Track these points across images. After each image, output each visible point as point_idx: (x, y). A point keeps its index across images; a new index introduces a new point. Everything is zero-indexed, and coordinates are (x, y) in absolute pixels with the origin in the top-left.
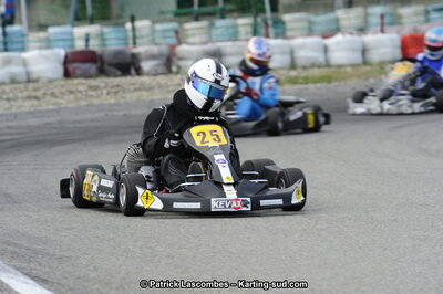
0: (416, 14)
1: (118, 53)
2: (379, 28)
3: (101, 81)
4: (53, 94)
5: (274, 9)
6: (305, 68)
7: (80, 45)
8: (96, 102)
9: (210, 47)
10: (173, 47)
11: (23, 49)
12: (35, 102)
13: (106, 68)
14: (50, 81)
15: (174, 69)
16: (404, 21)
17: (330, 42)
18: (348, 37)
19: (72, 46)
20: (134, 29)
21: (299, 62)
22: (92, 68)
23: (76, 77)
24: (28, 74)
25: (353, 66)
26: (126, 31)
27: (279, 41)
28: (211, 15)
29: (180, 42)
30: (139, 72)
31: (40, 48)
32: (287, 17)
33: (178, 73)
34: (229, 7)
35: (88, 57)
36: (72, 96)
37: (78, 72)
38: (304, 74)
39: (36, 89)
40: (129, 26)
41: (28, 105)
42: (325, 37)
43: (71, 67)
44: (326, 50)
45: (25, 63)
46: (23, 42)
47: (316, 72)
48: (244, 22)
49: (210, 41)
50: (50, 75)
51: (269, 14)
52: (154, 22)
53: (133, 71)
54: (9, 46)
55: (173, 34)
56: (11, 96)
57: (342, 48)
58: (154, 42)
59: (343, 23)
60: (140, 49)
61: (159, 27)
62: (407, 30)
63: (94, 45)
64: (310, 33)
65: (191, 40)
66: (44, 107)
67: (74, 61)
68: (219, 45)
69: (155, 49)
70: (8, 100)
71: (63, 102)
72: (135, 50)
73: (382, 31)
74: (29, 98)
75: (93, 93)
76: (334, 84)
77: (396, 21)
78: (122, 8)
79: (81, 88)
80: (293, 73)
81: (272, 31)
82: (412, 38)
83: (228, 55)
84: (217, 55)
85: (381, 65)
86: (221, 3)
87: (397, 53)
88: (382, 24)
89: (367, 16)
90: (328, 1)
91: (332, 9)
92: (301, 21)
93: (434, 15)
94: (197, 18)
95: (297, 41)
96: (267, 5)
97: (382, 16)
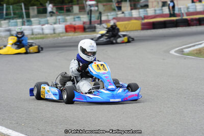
0: (71, 19)
5: (28, 16)
6: (36, 35)
9: (7, 28)
16: (68, 21)
17: (44, 27)
18: (49, 26)
25: (51, 34)
27: (28, 27)
28: (9, 19)
32: (32, 19)
34: (15, 16)
38: (36, 36)
42: (42, 25)
44: (42, 29)
47: (39, 36)
48: (19, 21)
49: (9, 26)
51: (25, 19)
57: (47, 29)
59: (50, 21)
62: (68, 23)
64: (39, 24)
65: (3, 26)
68: (10, 28)
73: (59, 24)
76: (44, 40)
77: (65, 21)
80: (32, 36)
81: (26, 24)
82: (69, 26)
83: (13, 31)
84: (9, 31)
85: (59, 34)
86: (12, 15)
87: (64, 30)
88: (59, 22)
89: (56, 19)
90: (45, 15)
91: (46, 17)
92: (36, 20)
93: (77, 19)
94: (5, 19)
95: (34, 27)
96: (25, 16)
97: (59, 19)
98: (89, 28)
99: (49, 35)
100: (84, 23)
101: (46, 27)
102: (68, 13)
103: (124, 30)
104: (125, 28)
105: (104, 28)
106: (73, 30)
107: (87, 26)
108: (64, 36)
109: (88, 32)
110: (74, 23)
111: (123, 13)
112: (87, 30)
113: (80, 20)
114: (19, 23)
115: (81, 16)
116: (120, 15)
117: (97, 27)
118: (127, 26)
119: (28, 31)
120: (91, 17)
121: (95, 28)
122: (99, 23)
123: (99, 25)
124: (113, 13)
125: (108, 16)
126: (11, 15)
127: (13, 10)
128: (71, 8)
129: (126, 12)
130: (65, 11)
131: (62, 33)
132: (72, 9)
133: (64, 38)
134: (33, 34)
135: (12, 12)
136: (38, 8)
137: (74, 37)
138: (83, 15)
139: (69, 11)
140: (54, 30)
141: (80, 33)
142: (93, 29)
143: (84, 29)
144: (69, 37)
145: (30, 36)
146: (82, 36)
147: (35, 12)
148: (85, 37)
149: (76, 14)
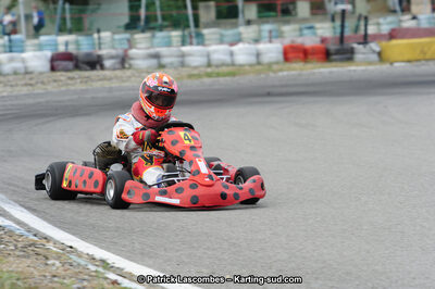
0: (295, 30)
1: (88, 55)
2: (267, 39)
3: (76, 74)
4: (43, 83)
5: (197, 25)
6: (217, 66)
7: (62, 49)
8: (72, 88)
9: (152, 51)
10: (126, 51)
11: (22, 51)
12: (30, 88)
13: (81, 65)
14: (41, 73)
15: (127, 66)
16: (286, 35)
17: (235, 48)
18: (247, 45)
19: (56, 49)
20: (99, 38)
21: (214, 62)
22: (70, 64)
23: (59, 70)
24: (26, 68)
25: (251, 65)
26: (93, 39)
27: (199, 48)
28: (153, 29)
29: (131, 47)
30: (102, 67)
31: (34, 50)
32: (205, 31)
33: (129, 68)
34: (166, 23)
35: (67, 57)
36: (55, 84)
37: (60, 67)
38: (217, 70)
39: (31, 79)
40: (96, 36)
41: (25, 90)
42: (232, 44)
43: (56, 63)
44: (232, 54)
45: (23, 61)
46: (22, 46)
47: (224, 69)
48: (176, 34)
49: (152, 47)
50: (41, 69)
51: (192, 29)
52: (114, 33)
53: (98, 67)
54: (14, 49)
55: (126, 42)
56: (13, 83)
57: (243, 53)
58: (113, 48)
59: (244, 36)
60: (104, 52)
61: (117, 37)
62: (287, 42)
63: (72, 49)
64: (221, 42)
65: (139, 46)
66: (36, 92)
67: (57, 60)
68: (158, 49)
69: (113, 52)
70: (12, 86)
71: (49, 88)
72: (100, 53)
73: (270, 42)
74: (26, 85)
75: (70, 82)
76: (236, 78)
77: (280, 35)
78: (91, 23)
79: (62, 78)
80: (209, 70)
81: (194, 41)
82: (291, 47)
83: (164, 56)
84: (157, 56)
85: (270, 65)
86: (160, 21)
87: (281, 57)
88: (270, 37)
89: (260, 32)
90: (234, 20)
91: (236, 26)
92: (215, 33)
93: (306, 32)
94: (143, 30)
95: (212, 48)
96: (192, 23)
97: (270, 32)
98: (338, 52)
99: (247, 68)
100: (323, 40)
101: (240, 50)
102: (287, 18)
103: (421, 57)
104: (423, 52)
105: (374, 52)
106: (301, 55)
107: (333, 47)
108: (281, 70)
109: (335, 60)
110: (299, 41)
111: (414, 18)
112: (334, 57)
113: (315, 34)
114: (174, 40)
115: (318, 25)
116: (407, 22)
117: (356, 51)
118: (426, 49)
119: (199, 59)
120: (343, 26)
121: (352, 51)
122: (361, 41)
123: (361, 46)
124: (391, 18)
125: (378, 24)
126: (156, 20)
127: (162, 10)
128: (291, 7)
129: (421, 17)
130: (279, 14)
131: (277, 63)
132: (295, 8)
133: (280, 74)
135: (159, 13)
136: (217, 6)
137: (304, 72)
138: (321, 21)
139: (287, 12)
140: (258, 55)
141: (319, 65)
142: (347, 54)
143: (326, 55)
144: (293, 72)
145: (202, 69)
146: (322, 70)
147: (213, 14)
148: (331, 72)
149: (304, 20)
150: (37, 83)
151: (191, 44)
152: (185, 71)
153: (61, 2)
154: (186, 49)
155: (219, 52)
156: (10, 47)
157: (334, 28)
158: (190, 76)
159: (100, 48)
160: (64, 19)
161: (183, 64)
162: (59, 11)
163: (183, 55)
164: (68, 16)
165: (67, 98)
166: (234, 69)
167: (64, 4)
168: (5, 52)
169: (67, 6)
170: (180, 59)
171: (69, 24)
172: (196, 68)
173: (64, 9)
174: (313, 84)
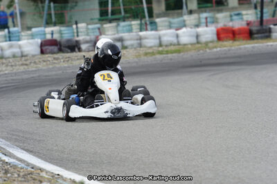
0: (226, 17)
1: (69, 41)
2: (205, 24)
3: (60, 55)
4: (35, 63)
5: (151, 15)
6: (166, 46)
7: (49, 37)
8: (57, 66)
9: (117, 36)
10: (97, 37)
11: (19, 40)
12: (26, 67)
13: (62, 48)
14: (34, 56)
16: (220, 21)
17: (180, 32)
18: (189, 29)
19: (45, 38)
20: (77, 28)
21: (164, 43)
22: (55, 48)
23: (47, 54)
24: (22, 52)
25: (191, 44)
26: (73, 29)
27: (153, 32)
28: (118, 20)
29: (101, 34)
30: (80, 50)
31: (28, 39)
32: (158, 20)
34: (128, 15)
35: (53, 43)
36: (45, 63)
37: (48, 51)
38: (166, 49)
39: (26, 60)
40: (74, 26)
41: (22, 68)
42: (177, 30)
43: (44, 48)
44: (177, 36)
45: (20, 47)
46: (19, 36)
47: (172, 48)
48: (135, 23)
49: (118, 32)
50: (34, 53)
51: (147, 18)
52: (88, 24)
53: (77, 50)
54: (12, 39)
55: (97, 30)
56: (13, 64)
57: (186, 35)
58: (88, 35)
59: (187, 22)
60: (81, 38)
61: (90, 27)
62: (220, 25)
63: (56, 36)
64: (170, 27)
65: (107, 33)
66: (30, 69)
67: (45, 45)
68: (122, 35)
69: (88, 38)
70: (12, 66)
71: (40, 66)
72: (77, 39)
73: (207, 26)
74: (22, 65)
75: (56, 61)
76: (182, 54)
77: (215, 21)
78: (71, 18)
79: (49, 59)
80: (160, 49)
81: (149, 27)
82: (223, 29)
83: (126, 40)
84: (120, 40)
85: (207, 43)
86: (123, 14)
87: (215, 37)
88: (207, 23)
89: (199, 18)
90: (180, 11)
91: (181, 15)
92: (165, 21)
93: (235, 17)
94: (110, 21)
95: (162, 32)
96: (146, 14)
97: (206, 18)
98: (258, 32)
99: (189, 46)
100: (248, 24)
101: (184, 32)
102: (220, 8)
106: (231, 35)
107: (254, 28)
108: (216, 47)
109: (257, 38)
110: (230, 24)
112: (256, 36)
113: (242, 19)
114: (134, 27)
115: (244, 12)
117: (273, 30)
119: (153, 41)
120: (262, 12)
121: (270, 31)
126: (120, 13)
127: (124, 5)
130: (214, 5)
131: (212, 42)
133: (215, 50)
134: (161, 45)
135: (122, 8)
137: (233, 48)
138: (247, 9)
139: (221, 3)
140: (197, 36)
141: (245, 42)
142: (266, 33)
143: (250, 34)
144: (225, 48)
145: (156, 48)
146: (246, 46)
147: (163, 7)
148: (253, 47)
149: (233, 9)
150: (31, 63)
151: (146, 30)
152: (142, 51)
153: (47, 2)
154: (142, 34)
155: (167, 35)
156: (9, 37)
157: (257, 14)
158: (146, 54)
159: (78, 36)
160: (50, 15)
161: (140, 45)
162: (46, 8)
163: (140, 39)
164: (53, 12)
165: (54, 73)
166: (179, 47)
167: (49, 3)
168: (6, 41)
169: (52, 4)
170: (139, 41)
171: (54, 19)
172: (151, 47)
173: (49, 7)
174: (239, 57)
